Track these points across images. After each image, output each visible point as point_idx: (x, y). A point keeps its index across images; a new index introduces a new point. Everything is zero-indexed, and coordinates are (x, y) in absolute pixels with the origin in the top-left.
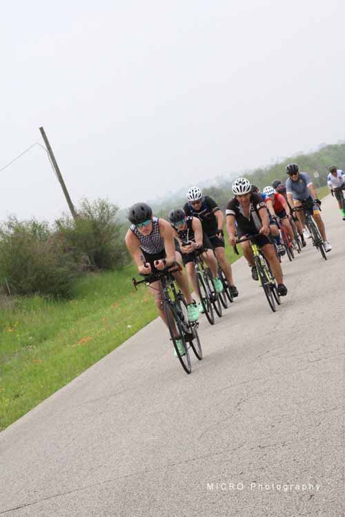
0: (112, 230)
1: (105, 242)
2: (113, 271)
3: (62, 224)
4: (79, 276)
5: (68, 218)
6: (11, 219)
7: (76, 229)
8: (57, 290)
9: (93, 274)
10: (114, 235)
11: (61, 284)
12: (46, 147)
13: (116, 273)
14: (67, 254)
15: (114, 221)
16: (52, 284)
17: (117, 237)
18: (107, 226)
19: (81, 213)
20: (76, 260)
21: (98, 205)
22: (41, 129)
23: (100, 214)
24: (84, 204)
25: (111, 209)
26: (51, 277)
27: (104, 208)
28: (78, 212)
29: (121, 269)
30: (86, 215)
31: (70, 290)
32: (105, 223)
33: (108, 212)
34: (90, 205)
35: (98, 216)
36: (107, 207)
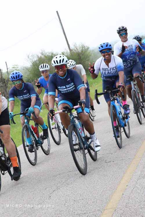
0: (86, 57)
1: (83, 62)
3: (64, 54)
5: (67, 51)
7: (71, 56)
10: (87, 59)
12: (59, 20)
17: (88, 60)
19: (73, 49)
21: (81, 46)
22: (57, 12)
24: (74, 45)
27: (83, 48)
28: (72, 49)
30: (75, 50)
32: (83, 54)
33: (85, 49)
34: (77, 46)
35: (80, 51)
36: (84, 47)
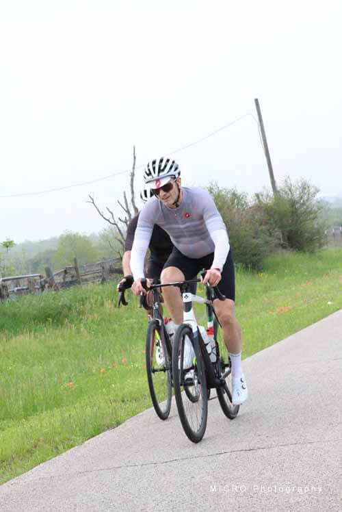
0: (310, 211)
1: (301, 222)
2: (304, 252)
3: (261, 197)
4: (271, 251)
5: (267, 190)
6: (212, 184)
7: (274, 205)
8: (248, 261)
9: (284, 251)
10: (312, 216)
11: (254, 255)
13: (307, 254)
14: (263, 227)
15: (314, 202)
16: (245, 254)
17: (313, 219)
18: (305, 207)
19: (281, 189)
20: (271, 235)
21: (300, 184)
22: (256, 101)
23: (300, 194)
24: (286, 181)
25: (312, 190)
26: (245, 247)
27: (305, 188)
28: (278, 189)
29: (312, 252)
30: (286, 193)
31: (261, 263)
32: (304, 204)
33: (309, 193)
34: (292, 183)
35: (298, 196)
36: (308, 187)
